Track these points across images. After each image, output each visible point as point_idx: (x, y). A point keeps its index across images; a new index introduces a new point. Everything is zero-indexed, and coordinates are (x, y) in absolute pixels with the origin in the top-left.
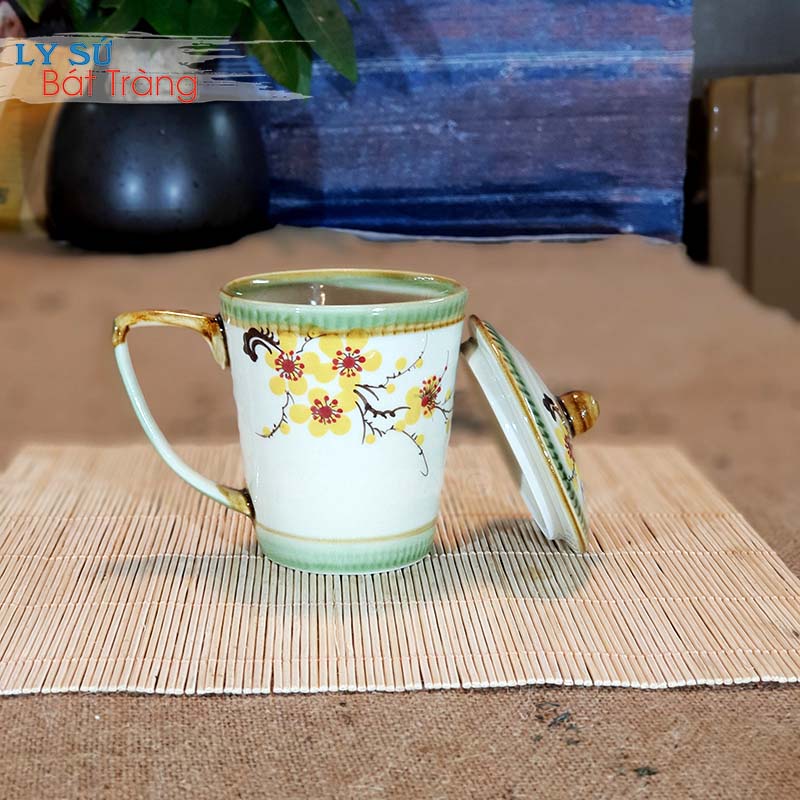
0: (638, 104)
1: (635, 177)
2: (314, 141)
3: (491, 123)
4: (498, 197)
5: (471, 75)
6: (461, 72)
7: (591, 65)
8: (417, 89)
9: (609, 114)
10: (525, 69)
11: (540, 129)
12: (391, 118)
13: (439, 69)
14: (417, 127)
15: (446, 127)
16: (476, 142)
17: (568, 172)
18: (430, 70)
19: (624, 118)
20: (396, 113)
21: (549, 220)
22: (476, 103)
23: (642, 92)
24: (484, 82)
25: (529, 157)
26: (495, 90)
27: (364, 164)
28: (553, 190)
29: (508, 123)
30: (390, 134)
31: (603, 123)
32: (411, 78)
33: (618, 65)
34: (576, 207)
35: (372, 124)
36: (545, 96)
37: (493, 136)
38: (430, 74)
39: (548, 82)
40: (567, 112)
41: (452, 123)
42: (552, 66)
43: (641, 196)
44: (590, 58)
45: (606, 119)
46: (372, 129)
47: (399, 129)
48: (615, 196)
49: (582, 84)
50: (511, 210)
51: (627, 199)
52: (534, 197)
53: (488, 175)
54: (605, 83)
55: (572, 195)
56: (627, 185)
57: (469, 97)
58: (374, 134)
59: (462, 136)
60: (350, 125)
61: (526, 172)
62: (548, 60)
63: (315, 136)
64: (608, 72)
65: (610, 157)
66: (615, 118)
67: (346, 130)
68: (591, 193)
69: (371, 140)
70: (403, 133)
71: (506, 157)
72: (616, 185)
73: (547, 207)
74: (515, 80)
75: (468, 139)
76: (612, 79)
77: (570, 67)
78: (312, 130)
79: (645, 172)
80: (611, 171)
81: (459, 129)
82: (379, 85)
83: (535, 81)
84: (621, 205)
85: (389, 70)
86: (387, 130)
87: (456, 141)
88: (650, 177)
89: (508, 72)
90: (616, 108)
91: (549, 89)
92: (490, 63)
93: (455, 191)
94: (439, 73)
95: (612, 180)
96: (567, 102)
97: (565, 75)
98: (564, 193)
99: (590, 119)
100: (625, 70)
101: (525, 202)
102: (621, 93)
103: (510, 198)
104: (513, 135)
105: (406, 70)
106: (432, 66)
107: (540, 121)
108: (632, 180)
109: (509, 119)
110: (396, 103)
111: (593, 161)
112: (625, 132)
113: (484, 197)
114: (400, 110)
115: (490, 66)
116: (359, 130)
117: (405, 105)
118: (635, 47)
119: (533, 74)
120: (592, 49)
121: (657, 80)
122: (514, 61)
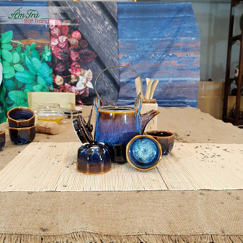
0: (191, 86)
1: (190, 98)
3: (167, 89)
5: (164, 81)
7: (183, 80)
9: (186, 88)
10: (173, 80)
11: (174, 90)
15: (160, 89)
16: (164, 92)
17: (179, 97)
19: (188, 88)
21: (175, 104)
23: (191, 84)
24: (166, 82)
25: (172, 94)
26: (168, 84)
28: (176, 99)
29: (169, 89)
31: (185, 89)
33: (188, 80)
34: (180, 102)
36: (176, 85)
37: (167, 91)
39: (176, 83)
40: (179, 87)
41: (161, 89)
43: (190, 101)
44: (183, 79)
45: (185, 88)
48: (186, 101)
49: (181, 83)
50: (169, 103)
51: (188, 101)
52: (173, 101)
53: (166, 97)
54: (185, 83)
55: (179, 100)
56: (188, 99)
57: (164, 85)
59: (162, 91)
61: (172, 97)
62: (176, 79)
64: (186, 81)
65: (186, 94)
66: (187, 88)
68: (182, 100)
71: (168, 94)
72: (186, 99)
73: (175, 102)
74: (171, 82)
76: (186, 82)
80: (186, 97)
84: (187, 102)
88: (192, 98)
91: (176, 84)
92: (167, 80)
96: (179, 86)
97: (179, 81)
99: (183, 88)
100: (188, 81)
101: (171, 101)
102: (188, 84)
103: (169, 101)
104: (170, 91)
107: (175, 89)
109: (170, 88)
112: (188, 91)
113: (165, 100)
118: (190, 77)
119: (174, 81)
120: (183, 77)
121: (194, 82)
122: (171, 79)
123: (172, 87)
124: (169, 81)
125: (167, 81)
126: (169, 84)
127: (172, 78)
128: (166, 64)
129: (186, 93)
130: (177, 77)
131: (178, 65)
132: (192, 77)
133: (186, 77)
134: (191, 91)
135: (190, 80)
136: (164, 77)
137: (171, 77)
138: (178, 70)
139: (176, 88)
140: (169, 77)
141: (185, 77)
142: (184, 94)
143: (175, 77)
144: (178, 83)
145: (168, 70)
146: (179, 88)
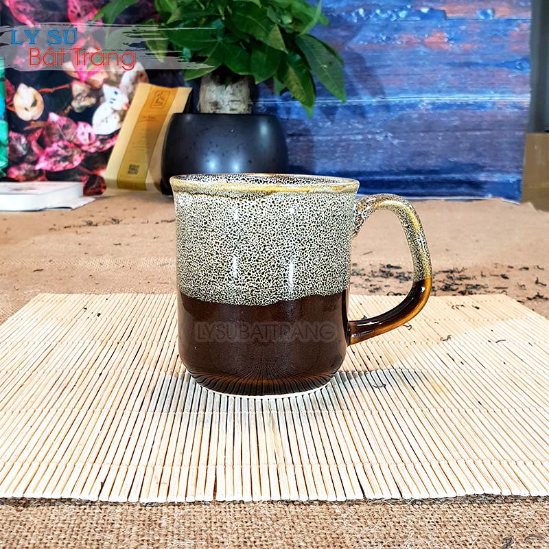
0: (498, 125)
1: (494, 166)
2: (311, 144)
3: (412, 134)
4: (415, 177)
5: (402, 107)
6: (396, 105)
7: (471, 102)
8: (371, 115)
9: (480, 130)
10: (433, 104)
11: (440, 138)
12: (355, 131)
13: (383, 104)
14: (370, 137)
15: (387, 136)
16: (404, 145)
17: (456, 163)
18: (378, 104)
19: (488, 132)
20: (358, 129)
21: (444, 190)
22: (404, 123)
23: (500, 118)
24: (409, 111)
25: (433, 154)
26: (416, 116)
27: (339, 157)
28: (447, 173)
29: (422, 135)
30: (355, 140)
31: (476, 136)
32: (367, 109)
33: (486, 102)
34: (459, 183)
35: (344, 135)
36: (444, 119)
37: (414, 142)
38: (378, 107)
39: (445, 111)
40: (456, 128)
41: (390, 134)
42: (448, 102)
43: (497, 178)
44: (471, 98)
45: (478, 133)
46: (344, 137)
47: (360, 137)
48: (482, 177)
49: (465, 113)
50: (422, 184)
51: (489, 180)
52: (436, 177)
53: (410, 164)
54: (479, 112)
55: (457, 176)
56: (489, 171)
57: (400, 119)
58: (345, 140)
59: (396, 142)
60: (332, 135)
61: (432, 163)
62: (446, 99)
63: (312, 141)
64: (481, 106)
65: (479, 155)
66: (484, 133)
67: (329, 138)
68: (468, 176)
69: (343, 144)
70: (362, 140)
71: (420, 154)
72: (483, 171)
73: (443, 183)
74: (427, 110)
75: (398, 143)
76: (483, 110)
77: (459, 103)
78: (310, 138)
79: (500, 164)
80: (480, 163)
81: (394, 138)
82: (348, 113)
83: (438, 111)
84: (485, 183)
85: (354, 104)
86: (352, 138)
87: (392, 144)
88: (503, 167)
89: (423, 106)
90: (484, 127)
91: (445, 115)
92: (413, 100)
93: (391, 173)
94: (383, 106)
95: (480, 168)
96: (456, 123)
97: (455, 108)
98: (453, 175)
99: (469, 133)
100: (490, 105)
101: (430, 180)
102: (487, 118)
103: (422, 177)
104: (424, 142)
105: (364, 104)
106: (379, 102)
107: (441, 134)
108: (491, 169)
109: (423, 132)
110: (358, 123)
111: (470, 157)
112: (489, 141)
113: (407, 177)
114: (361, 127)
115: (413, 102)
116: (336, 138)
117: (362, 124)
118: (496, 92)
119: (436, 107)
120: (471, 92)
121: (508, 111)
122: (427, 99)
123: (430, 128)
124: (420, 106)
125: (412, 106)
126: (421, 117)
127: (429, 95)
128: (409, 43)
129: (480, 150)
130: (449, 91)
131: (451, 46)
132: (503, 93)
133: (483, 93)
134: (500, 140)
135: (494, 104)
136: (404, 91)
137: (427, 92)
138: (453, 65)
139: (447, 130)
140: (420, 92)
141: (477, 92)
142: (473, 154)
143: (439, 92)
144: (454, 114)
145: (416, 65)
146: (456, 131)
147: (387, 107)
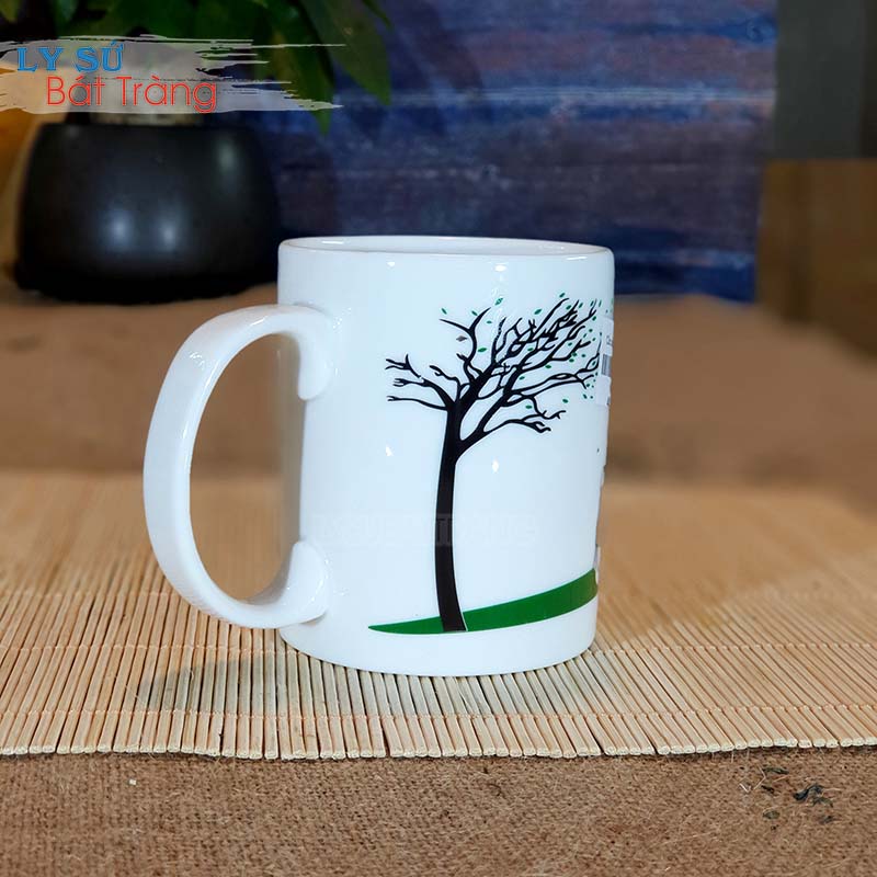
1: (705, 236)
2: (332, 187)
3: (539, 169)
5: (515, 112)
6: (505, 109)
7: (658, 105)
8: (455, 129)
9: (676, 162)
10: (581, 107)
11: (595, 178)
12: (423, 162)
13: (479, 105)
14: (453, 172)
15: (486, 174)
16: (522, 191)
17: (627, 228)
18: (469, 106)
19: (693, 167)
20: (429, 156)
22: (522, 145)
23: (716, 138)
24: (532, 120)
25: (582, 211)
26: (544, 131)
29: (558, 170)
30: (422, 180)
31: (669, 173)
32: (447, 116)
33: (689, 106)
35: (400, 168)
36: (603, 139)
37: (541, 185)
38: (469, 110)
39: (606, 123)
40: (628, 159)
41: (493, 169)
43: (710, 259)
44: (657, 97)
45: (673, 168)
46: (401, 173)
47: (432, 174)
49: (647, 127)
54: (674, 126)
56: (695, 245)
57: (515, 138)
58: (402, 179)
59: (505, 184)
60: (376, 168)
61: (579, 228)
62: (606, 97)
63: (333, 180)
64: (677, 113)
65: (676, 212)
66: (683, 168)
67: (370, 174)
68: (654, 255)
69: (398, 187)
70: (436, 179)
71: (556, 210)
72: (683, 246)
74: (568, 119)
75: (512, 187)
76: (682, 121)
77: (632, 106)
78: (330, 173)
79: (717, 230)
80: (677, 228)
81: (501, 175)
82: (409, 123)
83: (592, 122)
84: (688, 269)
85: (420, 105)
86: (417, 175)
87: (498, 188)
88: (723, 236)
89: (560, 111)
90: (685, 157)
91: (607, 131)
92: (538, 100)
94: (478, 110)
95: (678, 240)
96: (627, 147)
97: (626, 116)
99: (655, 168)
100: (696, 111)
102: (693, 138)
104: (563, 185)
105: (441, 106)
106: (471, 102)
107: (596, 169)
108: (699, 241)
109: (560, 165)
110: (429, 144)
111: (656, 216)
112: (693, 184)
114: (435, 152)
115: (539, 103)
116: (384, 175)
117: (439, 147)
118: (708, 85)
119: (589, 114)
120: (657, 85)
121: (733, 124)
122: (567, 98)
124: (554, 112)
125: (539, 111)
126: (556, 133)
129: (676, 202)
130: (613, 81)
133: (682, 86)
134: (715, 184)
135: (704, 109)
136: (518, 80)
137: (567, 83)
138: (618, 29)
139: (609, 162)
140: (554, 82)
141: (670, 85)
142: (663, 212)
143: (593, 83)
144: (623, 130)
145: (545, 29)
146: (630, 163)
147: (487, 113)
